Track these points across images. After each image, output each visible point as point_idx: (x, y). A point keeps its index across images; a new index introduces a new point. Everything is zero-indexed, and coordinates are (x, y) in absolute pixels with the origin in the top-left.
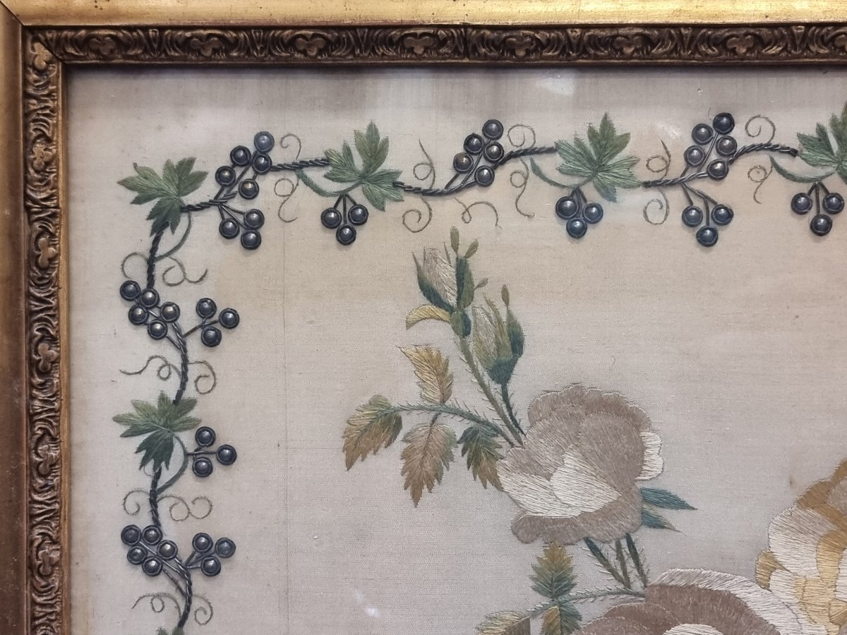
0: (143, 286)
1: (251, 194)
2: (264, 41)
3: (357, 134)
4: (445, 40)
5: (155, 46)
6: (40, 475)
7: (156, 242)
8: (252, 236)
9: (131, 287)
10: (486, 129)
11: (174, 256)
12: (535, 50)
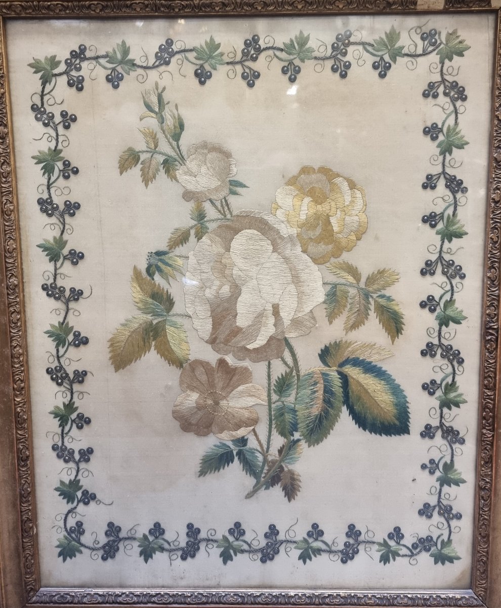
0: (40, 106)
1: (79, 69)
2: (79, 6)
3: (118, 45)
4: (148, 5)
5: (37, 8)
6: (4, 177)
7: (43, 88)
8: (80, 86)
9: (35, 106)
10: (167, 42)
11: (51, 94)
12: (182, 9)
